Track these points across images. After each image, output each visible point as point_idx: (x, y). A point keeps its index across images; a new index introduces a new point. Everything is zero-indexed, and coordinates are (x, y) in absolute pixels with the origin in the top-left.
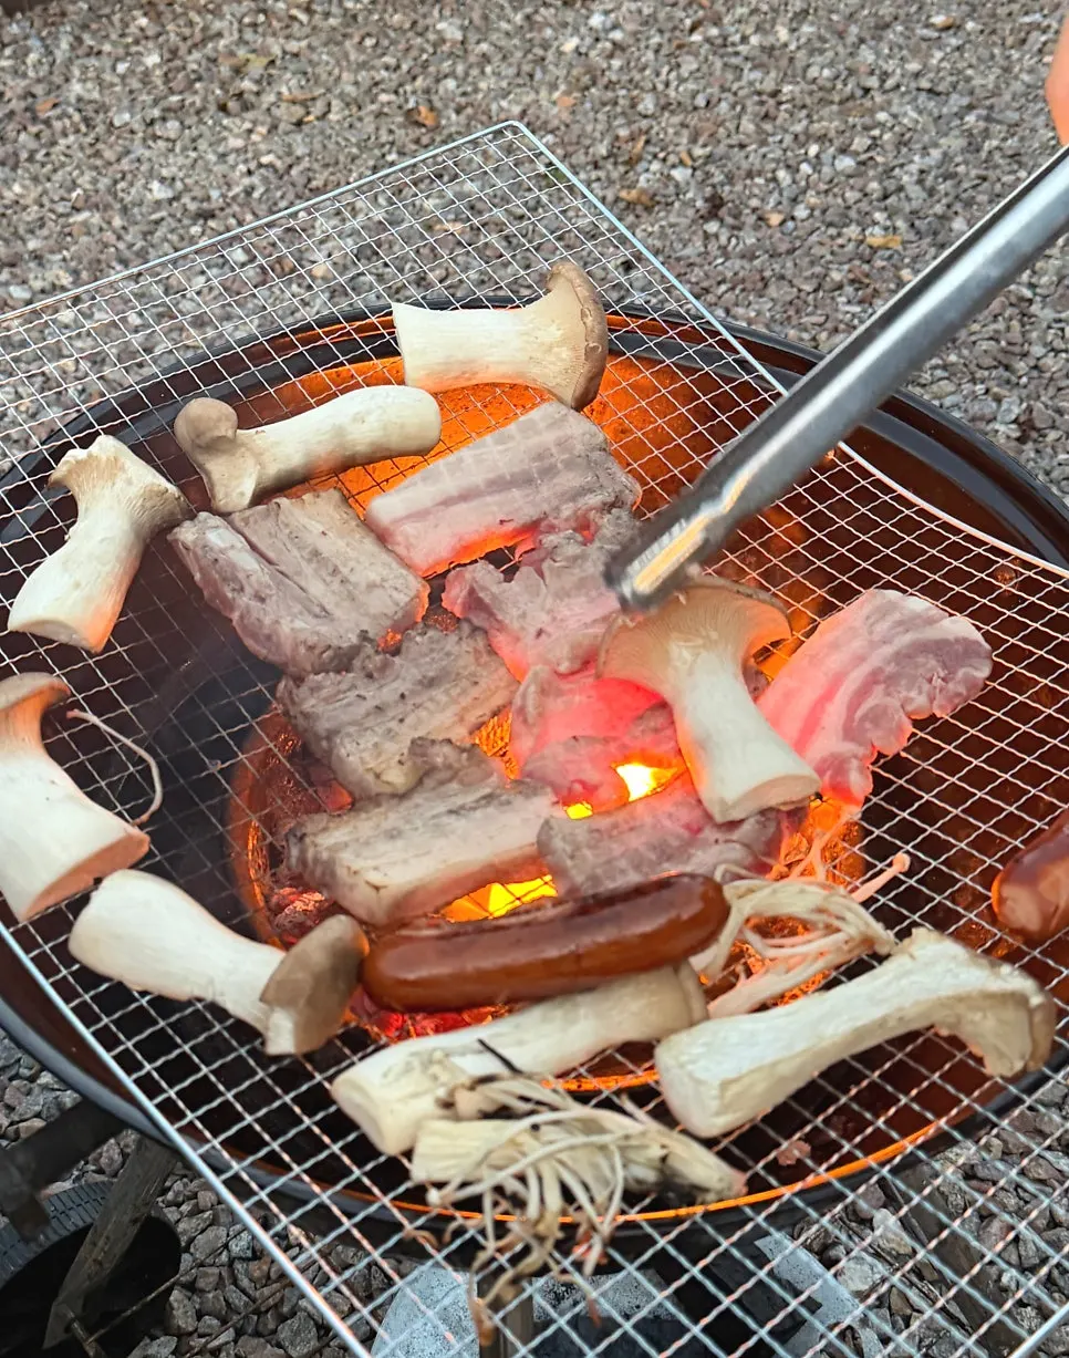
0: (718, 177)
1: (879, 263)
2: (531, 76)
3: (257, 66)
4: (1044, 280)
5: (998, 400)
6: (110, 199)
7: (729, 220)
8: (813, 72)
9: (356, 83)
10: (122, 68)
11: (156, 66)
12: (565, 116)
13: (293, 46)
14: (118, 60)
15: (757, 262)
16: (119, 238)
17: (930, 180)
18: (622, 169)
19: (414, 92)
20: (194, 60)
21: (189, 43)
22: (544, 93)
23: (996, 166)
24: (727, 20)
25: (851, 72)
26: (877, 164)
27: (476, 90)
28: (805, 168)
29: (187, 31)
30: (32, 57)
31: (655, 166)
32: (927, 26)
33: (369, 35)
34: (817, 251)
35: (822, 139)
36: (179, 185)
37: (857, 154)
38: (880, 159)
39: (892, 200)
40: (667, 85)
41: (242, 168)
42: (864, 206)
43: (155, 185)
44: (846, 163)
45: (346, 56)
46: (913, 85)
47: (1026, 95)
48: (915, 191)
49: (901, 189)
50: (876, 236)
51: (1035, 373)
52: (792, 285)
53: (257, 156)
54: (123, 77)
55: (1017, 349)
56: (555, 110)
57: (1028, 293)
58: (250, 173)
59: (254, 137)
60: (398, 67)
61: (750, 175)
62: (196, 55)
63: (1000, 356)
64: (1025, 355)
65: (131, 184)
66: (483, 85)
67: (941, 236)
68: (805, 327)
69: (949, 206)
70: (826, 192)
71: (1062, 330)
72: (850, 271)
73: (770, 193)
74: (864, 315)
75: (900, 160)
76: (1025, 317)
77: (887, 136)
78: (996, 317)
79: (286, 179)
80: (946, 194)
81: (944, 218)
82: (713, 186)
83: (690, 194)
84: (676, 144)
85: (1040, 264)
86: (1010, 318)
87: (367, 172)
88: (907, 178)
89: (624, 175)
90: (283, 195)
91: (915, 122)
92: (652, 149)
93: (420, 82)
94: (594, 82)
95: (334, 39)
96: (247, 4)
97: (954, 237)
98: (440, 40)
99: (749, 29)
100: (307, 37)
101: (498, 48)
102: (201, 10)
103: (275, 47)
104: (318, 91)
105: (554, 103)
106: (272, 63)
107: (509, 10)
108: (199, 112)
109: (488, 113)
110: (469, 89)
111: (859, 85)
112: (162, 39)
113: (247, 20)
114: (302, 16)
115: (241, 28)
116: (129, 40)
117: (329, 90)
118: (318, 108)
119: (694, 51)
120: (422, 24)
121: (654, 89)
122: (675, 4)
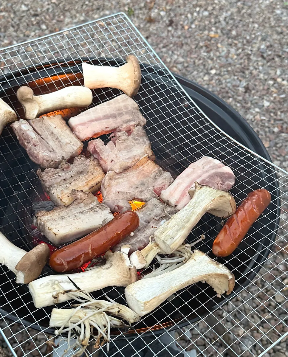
0: (172, 15)
1: (212, 42)
4: (254, 49)
5: (240, 81)
6: (10, 9)
7: (174, 27)
15: (181, 39)
16: (13, 20)
17: (227, 20)
18: (147, 11)
23: (245, 17)
26: (214, 15)
28: (195, 14)
31: (156, 11)
34: (197, 37)
35: (200, 6)
36: (29, 7)
37: (209, 11)
38: (215, 13)
39: (217, 25)
41: (47, 3)
42: (210, 26)
43: (23, 6)
48: (223, 23)
49: (219, 22)
50: (212, 34)
51: (250, 74)
52: (189, 46)
55: (246, 68)
57: (250, 52)
58: (49, 4)
61: (181, 15)
63: (242, 69)
64: (248, 69)
65: (17, 5)
67: (229, 36)
68: (191, 58)
69: (232, 27)
70: (200, 21)
71: (258, 63)
72: (205, 44)
73: (185, 20)
74: (208, 56)
75: (220, 14)
76: (249, 59)
77: (217, 7)
78: (241, 59)
79: (58, 7)
80: (231, 24)
81: (230, 31)
82: (171, 17)
83: (165, 19)
84: (162, 5)
85: (254, 45)
86: (245, 59)
87: (80, 7)
88: (221, 19)
89: (148, 13)
90: (57, 11)
91: (224, 4)
92: (156, 6)
97: (232, 36)
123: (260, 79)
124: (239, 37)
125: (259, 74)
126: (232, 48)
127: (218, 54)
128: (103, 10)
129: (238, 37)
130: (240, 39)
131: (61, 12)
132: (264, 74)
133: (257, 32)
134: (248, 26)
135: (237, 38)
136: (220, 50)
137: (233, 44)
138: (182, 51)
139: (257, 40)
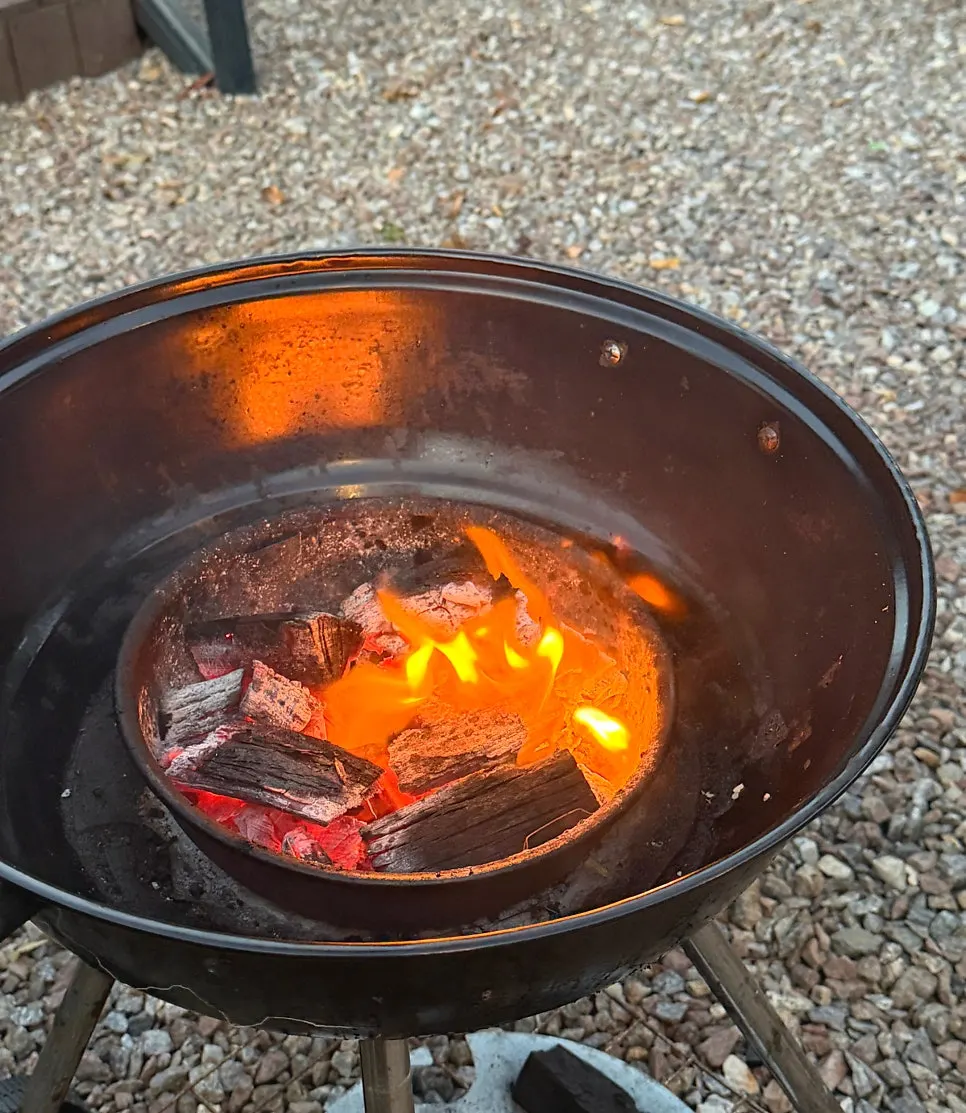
0: (524, 223)
1: (663, 280)
2: (365, 157)
3: (135, 163)
4: (799, 285)
6: (12, 272)
8: (597, 140)
9: (219, 171)
10: (20, 170)
11: (50, 168)
12: (396, 185)
13: (165, 146)
14: (17, 164)
16: (22, 301)
17: (698, 215)
18: (445, 222)
19: (269, 175)
20: (81, 162)
21: (77, 149)
22: (376, 170)
23: (752, 202)
24: (524, 105)
25: (628, 138)
26: (654, 206)
27: (320, 170)
28: (596, 212)
29: (74, 139)
31: (473, 218)
32: (687, 99)
33: (228, 134)
35: (608, 189)
36: (72, 258)
37: (636, 199)
38: (656, 202)
39: (669, 232)
40: (478, 156)
41: (126, 240)
42: (647, 238)
43: (52, 259)
44: (629, 206)
45: (210, 150)
46: (679, 145)
47: (771, 147)
48: (689, 226)
49: (675, 223)
50: (657, 259)
53: (138, 231)
54: (22, 179)
55: (782, 339)
56: (386, 182)
57: (786, 296)
58: (132, 244)
59: (136, 217)
60: (253, 157)
61: (551, 220)
62: (84, 157)
64: (788, 343)
65: (31, 259)
66: (326, 166)
67: (712, 258)
69: (716, 234)
70: (615, 229)
71: (817, 322)
73: (569, 232)
75: (673, 202)
76: (786, 314)
77: (661, 185)
78: (762, 316)
79: (164, 247)
80: (713, 225)
81: (713, 243)
82: (522, 231)
83: (503, 238)
84: (488, 201)
85: (794, 273)
86: (774, 316)
87: (232, 238)
88: (680, 215)
89: (447, 226)
90: (162, 261)
91: (683, 172)
92: (469, 205)
93: (273, 167)
94: (417, 158)
95: (200, 139)
96: (125, 116)
97: (722, 257)
98: (288, 134)
99: (542, 111)
100: (177, 139)
101: (337, 138)
102: (87, 123)
103: (150, 147)
104: (188, 179)
105: (385, 176)
106: (148, 160)
107: (344, 109)
108: (88, 201)
109: (331, 187)
110: (314, 169)
111: (635, 148)
112: (54, 146)
113: (126, 128)
114: (172, 123)
115: (121, 135)
116: (26, 149)
117: (196, 177)
118: (188, 192)
119: (499, 130)
120: (272, 123)
121: (467, 161)
122: (480, 96)
123: (833, 366)
124: (745, 258)
125: (827, 350)
126: (727, 289)
128: (304, 238)
129: (740, 256)
130: (748, 261)
131: (175, 259)
132: (843, 349)
133: (800, 237)
134: (768, 225)
135: (737, 261)
136: (692, 300)
137: (729, 279)
139: (803, 257)
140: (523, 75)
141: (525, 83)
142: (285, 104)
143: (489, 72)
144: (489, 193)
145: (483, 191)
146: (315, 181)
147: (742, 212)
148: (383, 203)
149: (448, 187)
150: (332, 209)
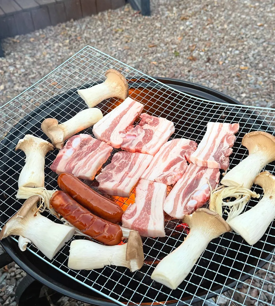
0: (210, 54)
1: (243, 72)
2: (173, 34)
3: (120, 31)
5: (267, 102)
7: (211, 63)
8: (231, 34)
9: (139, 35)
10: (94, 31)
11: (101, 31)
12: (179, 42)
13: (127, 27)
15: (216, 72)
17: (255, 56)
18: (190, 52)
19: (150, 37)
20: (108, 30)
21: (108, 27)
22: (175, 37)
23: (269, 54)
24: (215, 23)
25: (240, 34)
26: (243, 53)
27: (162, 36)
28: (228, 53)
29: (107, 24)
30: (78, 29)
31: (197, 52)
32: (256, 25)
33: (142, 26)
34: (230, 70)
35: (233, 47)
37: (239, 50)
38: (244, 51)
39: (246, 60)
40: (201, 36)
41: (114, 50)
42: (240, 61)
44: (237, 52)
45: (137, 29)
46: (252, 37)
48: (252, 59)
49: (248, 58)
50: (242, 67)
52: (223, 76)
53: (118, 48)
54: (94, 33)
55: (272, 92)
56: (177, 41)
57: (274, 80)
58: (116, 51)
59: (118, 45)
60: (147, 32)
61: (216, 54)
63: (268, 93)
66: (164, 35)
67: (257, 68)
68: (225, 85)
69: (259, 61)
70: (232, 58)
72: (236, 74)
73: (220, 58)
74: (239, 83)
75: (249, 52)
76: (274, 85)
77: (246, 47)
78: (267, 85)
79: (123, 53)
80: (258, 59)
81: (258, 64)
82: (209, 56)
83: (203, 58)
84: (201, 47)
86: (271, 85)
87: (139, 52)
88: (250, 55)
89: (190, 53)
90: (122, 56)
91: (252, 44)
92: (196, 48)
93: (151, 35)
94: (186, 35)
95: (136, 26)
96: (119, 20)
97: (259, 68)
98: (156, 27)
99: (219, 25)
100: (130, 26)
101: (167, 28)
102: (111, 21)
103: (124, 28)
104: (131, 36)
105: (177, 39)
106: (123, 31)
107: (170, 21)
108: (108, 40)
109: (164, 41)
110: (160, 36)
111: (241, 37)
112: (103, 26)
113: (119, 23)
114: (130, 22)
115: (118, 24)
116: (96, 26)
117: (133, 36)
118: (131, 39)
119: (207, 29)
120: (153, 24)
121: (198, 37)
122: (204, 20)
124: (265, 69)
126: (259, 77)
127: (247, 81)
128: (156, 53)
130: (266, 70)
131: (125, 56)
134: (273, 60)
135: (263, 69)
136: (250, 79)
137: (260, 74)
138: (218, 80)
140: (215, 16)
141: (216, 18)
142: (157, 19)
143: (207, 14)
144: (202, 45)
145: (201, 45)
146: (161, 39)
147: (266, 56)
148: (176, 46)
149: (192, 43)
150: (163, 46)
